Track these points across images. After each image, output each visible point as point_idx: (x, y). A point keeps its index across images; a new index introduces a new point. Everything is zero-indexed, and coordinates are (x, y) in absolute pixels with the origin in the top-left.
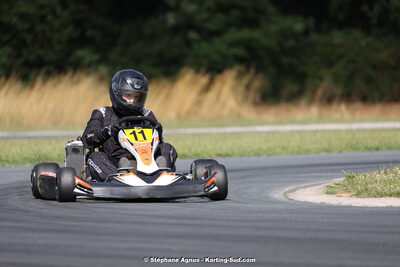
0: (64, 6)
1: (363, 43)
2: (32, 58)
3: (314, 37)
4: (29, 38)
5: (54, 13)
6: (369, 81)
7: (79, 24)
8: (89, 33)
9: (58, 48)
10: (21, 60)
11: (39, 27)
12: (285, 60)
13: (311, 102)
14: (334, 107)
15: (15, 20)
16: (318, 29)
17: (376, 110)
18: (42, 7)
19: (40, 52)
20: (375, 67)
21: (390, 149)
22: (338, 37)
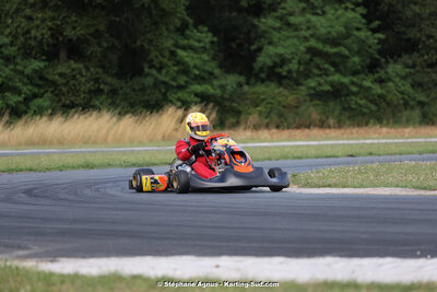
0: (87, 68)
1: (276, 91)
2: (67, 102)
3: (246, 88)
4: (64, 89)
5: (81, 74)
6: (281, 115)
7: (96, 80)
8: (102, 86)
9: (83, 96)
10: (61, 104)
11: (72, 82)
12: (227, 103)
13: (245, 129)
14: (260, 132)
15: (57, 77)
16: (248, 84)
17: (286, 133)
18: (73, 70)
19: (73, 99)
20: (284, 107)
21: (308, 158)
22: (260, 88)
